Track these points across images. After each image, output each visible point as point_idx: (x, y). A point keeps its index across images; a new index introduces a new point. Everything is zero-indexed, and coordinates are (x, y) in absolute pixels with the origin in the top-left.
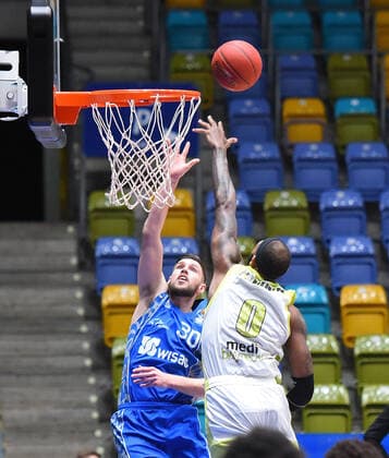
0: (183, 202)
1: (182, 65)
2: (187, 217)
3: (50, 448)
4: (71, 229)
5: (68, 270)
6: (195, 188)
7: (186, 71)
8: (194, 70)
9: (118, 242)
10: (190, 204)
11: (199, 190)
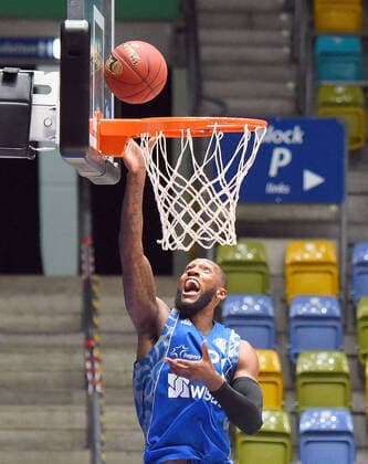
1: (332, 99)
2: (329, 273)
9: (249, 300)
10: (333, 258)
11: (345, 243)
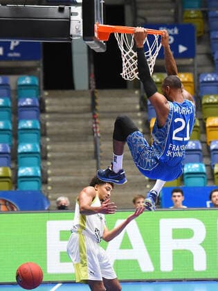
0: (188, 79)
1: (188, 16)
2: (190, 86)
3: (126, 193)
4: (137, 92)
5: (136, 111)
6: (194, 73)
7: (190, 18)
8: (194, 18)
10: (191, 80)
11: (196, 74)
